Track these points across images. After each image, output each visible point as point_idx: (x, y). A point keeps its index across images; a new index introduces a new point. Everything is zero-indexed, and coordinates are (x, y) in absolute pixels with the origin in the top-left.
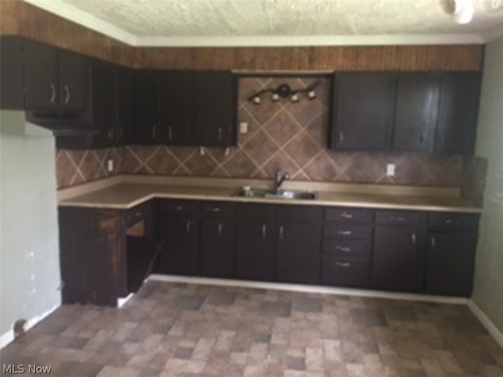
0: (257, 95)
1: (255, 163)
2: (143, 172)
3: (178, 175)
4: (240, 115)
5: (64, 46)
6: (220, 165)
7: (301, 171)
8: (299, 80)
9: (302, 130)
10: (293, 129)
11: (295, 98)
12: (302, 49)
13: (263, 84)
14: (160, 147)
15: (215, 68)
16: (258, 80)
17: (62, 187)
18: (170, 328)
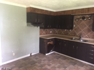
0: (77, 19)
1: (76, 33)
2: (56, 33)
3: (62, 34)
4: (74, 23)
5: (39, 13)
6: (69, 33)
7: (87, 35)
8: (87, 15)
9: (87, 26)
10: (85, 26)
11: (85, 19)
12: (86, 8)
13: (79, 17)
14: (59, 29)
15: (68, 14)
16: (78, 16)
17: (40, 34)
18: (50, 60)
